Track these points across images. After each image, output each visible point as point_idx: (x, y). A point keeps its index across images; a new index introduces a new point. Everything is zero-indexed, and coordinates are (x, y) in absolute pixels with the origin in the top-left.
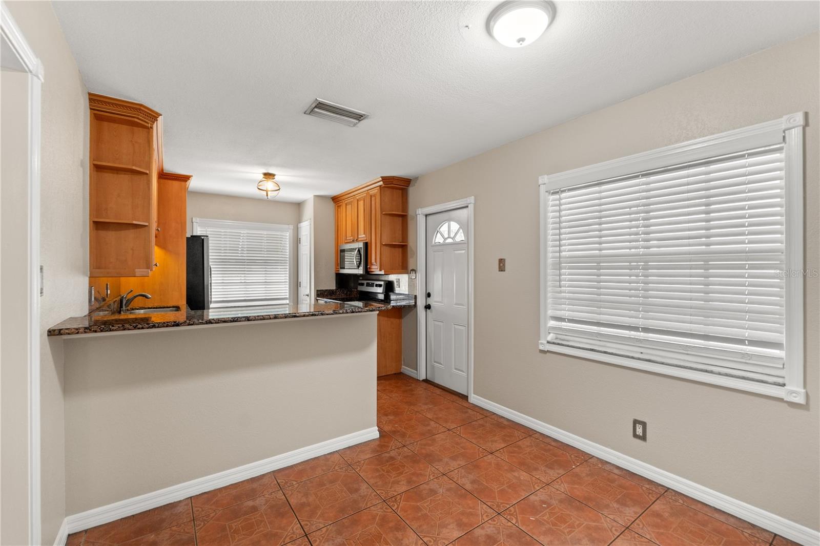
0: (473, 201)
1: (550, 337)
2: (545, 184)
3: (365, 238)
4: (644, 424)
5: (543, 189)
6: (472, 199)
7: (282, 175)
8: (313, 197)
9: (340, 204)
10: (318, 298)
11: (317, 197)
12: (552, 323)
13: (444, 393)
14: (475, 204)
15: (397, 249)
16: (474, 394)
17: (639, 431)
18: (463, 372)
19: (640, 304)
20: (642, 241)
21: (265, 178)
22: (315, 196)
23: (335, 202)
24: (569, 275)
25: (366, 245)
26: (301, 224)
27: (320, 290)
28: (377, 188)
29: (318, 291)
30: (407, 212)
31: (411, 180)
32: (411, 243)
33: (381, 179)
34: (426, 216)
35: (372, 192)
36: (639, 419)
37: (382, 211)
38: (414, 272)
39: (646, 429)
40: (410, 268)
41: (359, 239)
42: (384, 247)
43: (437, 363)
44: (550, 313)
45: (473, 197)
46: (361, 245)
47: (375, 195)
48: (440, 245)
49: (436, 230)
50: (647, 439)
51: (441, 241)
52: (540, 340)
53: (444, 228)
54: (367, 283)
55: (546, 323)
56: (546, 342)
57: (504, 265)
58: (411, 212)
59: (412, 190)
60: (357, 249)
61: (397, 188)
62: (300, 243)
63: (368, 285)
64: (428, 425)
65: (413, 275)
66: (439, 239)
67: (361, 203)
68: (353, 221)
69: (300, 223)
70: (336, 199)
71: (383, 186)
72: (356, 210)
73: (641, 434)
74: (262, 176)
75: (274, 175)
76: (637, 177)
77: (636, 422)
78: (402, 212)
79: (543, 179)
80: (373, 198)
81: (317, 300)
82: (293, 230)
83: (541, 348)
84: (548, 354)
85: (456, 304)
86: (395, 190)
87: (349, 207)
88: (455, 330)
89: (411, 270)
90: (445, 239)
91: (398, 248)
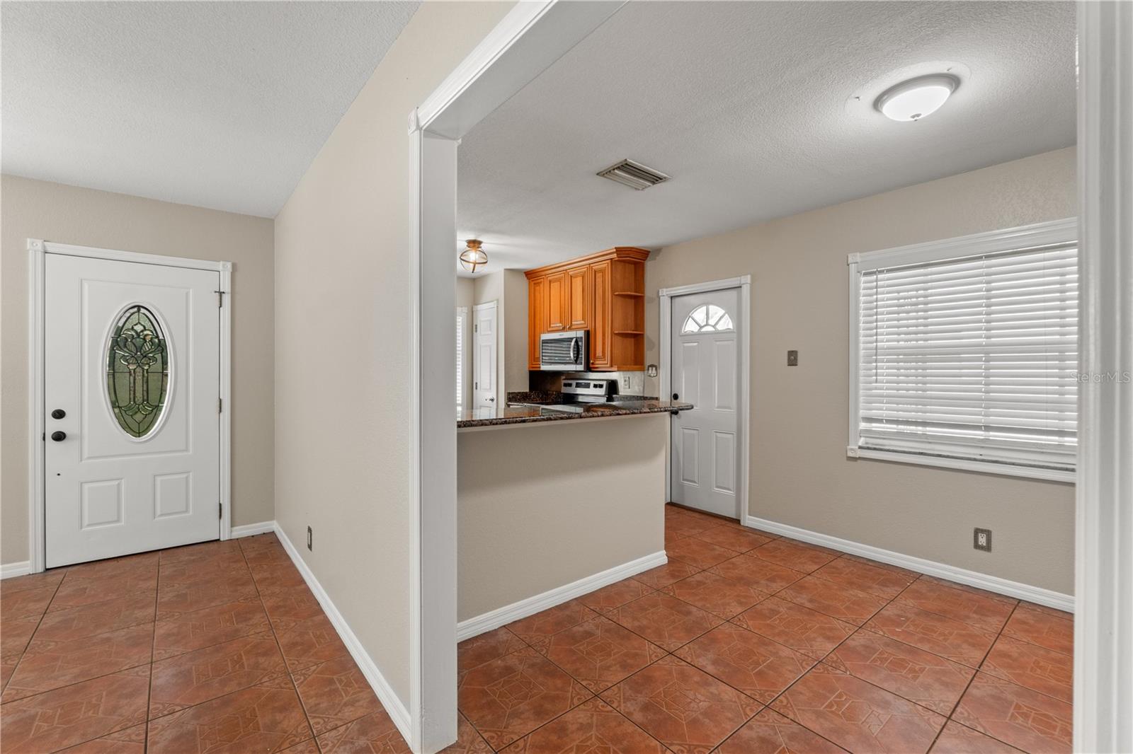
0: (749, 281)
1: (862, 442)
2: (857, 263)
3: (586, 326)
4: (988, 533)
5: (853, 267)
6: (748, 279)
7: (489, 243)
8: (503, 271)
9: (539, 281)
10: (510, 403)
11: (511, 272)
12: (863, 425)
13: (703, 516)
14: (752, 285)
15: (629, 339)
16: (750, 515)
17: (982, 540)
18: (729, 489)
19: (983, 400)
20: (984, 330)
21: (469, 247)
22: (506, 270)
23: (529, 279)
24: (887, 369)
25: (588, 333)
26: (479, 306)
27: (512, 393)
28: (607, 261)
29: (509, 394)
30: (643, 292)
31: (649, 252)
32: (649, 331)
33: (615, 250)
34: (672, 297)
35: (596, 267)
36: (981, 528)
37: (613, 291)
38: (654, 368)
39: (991, 537)
40: (648, 362)
41: (573, 327)
42: (616, 336)
43: (688, 480)
44: (862, 413)
45: (749, 276)
46: (581, 334)
47: (602, 271)
48: (692, 334)
49: (687, 315)
50: (992, 549)
51: (695, 328)
52: (848, 445)
53: (699, 315)
54: (577, 384)
55: (857, 425)
56: (857, 447)
57: (796, 359)
58: (649, 292)
59: (649, 265)
60: (574, 339)
61: (629, 262)
62: (476, 331)
63: (578, 385)
64: (714, 549)
65: (652, 372)
66: (690, 327)
67: (578, 283)
68: (563, 302)
69: (477, 305)
70: (531, 275)
71: (617, 259)
72: (568, 290)
73: (984, 544)
74: (466, 244)
75: (480, 243)
76: (980, 258)
77: (977, 531)
78: (636, 292)
79: (855, 257)
80: (599, 275)
81: (509, 406)
82: (467, 313)
83: (850, 454)
84: (859, 461)
85: (718, 407)
86: (627, 265)
87: (555, 286)
88: (716, 440)
89: (649, 366)
90: (701, 327)
91: (631, 337)
